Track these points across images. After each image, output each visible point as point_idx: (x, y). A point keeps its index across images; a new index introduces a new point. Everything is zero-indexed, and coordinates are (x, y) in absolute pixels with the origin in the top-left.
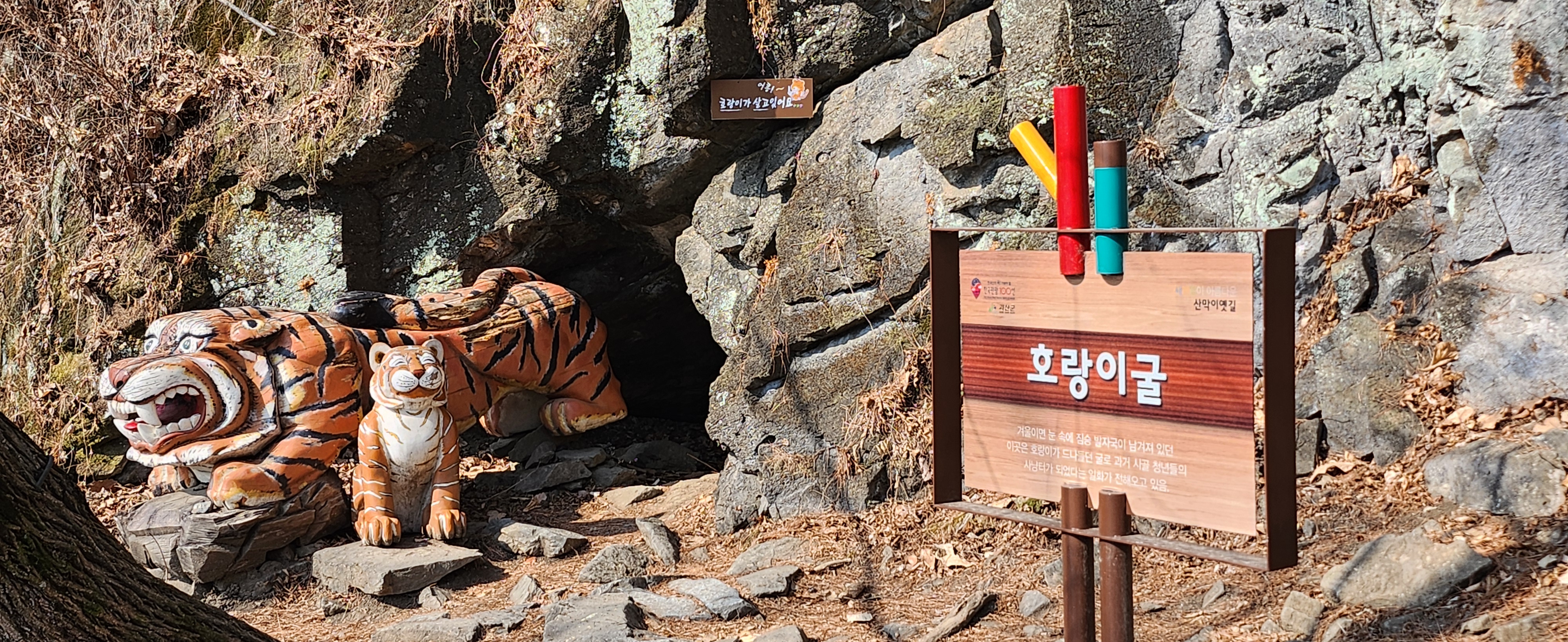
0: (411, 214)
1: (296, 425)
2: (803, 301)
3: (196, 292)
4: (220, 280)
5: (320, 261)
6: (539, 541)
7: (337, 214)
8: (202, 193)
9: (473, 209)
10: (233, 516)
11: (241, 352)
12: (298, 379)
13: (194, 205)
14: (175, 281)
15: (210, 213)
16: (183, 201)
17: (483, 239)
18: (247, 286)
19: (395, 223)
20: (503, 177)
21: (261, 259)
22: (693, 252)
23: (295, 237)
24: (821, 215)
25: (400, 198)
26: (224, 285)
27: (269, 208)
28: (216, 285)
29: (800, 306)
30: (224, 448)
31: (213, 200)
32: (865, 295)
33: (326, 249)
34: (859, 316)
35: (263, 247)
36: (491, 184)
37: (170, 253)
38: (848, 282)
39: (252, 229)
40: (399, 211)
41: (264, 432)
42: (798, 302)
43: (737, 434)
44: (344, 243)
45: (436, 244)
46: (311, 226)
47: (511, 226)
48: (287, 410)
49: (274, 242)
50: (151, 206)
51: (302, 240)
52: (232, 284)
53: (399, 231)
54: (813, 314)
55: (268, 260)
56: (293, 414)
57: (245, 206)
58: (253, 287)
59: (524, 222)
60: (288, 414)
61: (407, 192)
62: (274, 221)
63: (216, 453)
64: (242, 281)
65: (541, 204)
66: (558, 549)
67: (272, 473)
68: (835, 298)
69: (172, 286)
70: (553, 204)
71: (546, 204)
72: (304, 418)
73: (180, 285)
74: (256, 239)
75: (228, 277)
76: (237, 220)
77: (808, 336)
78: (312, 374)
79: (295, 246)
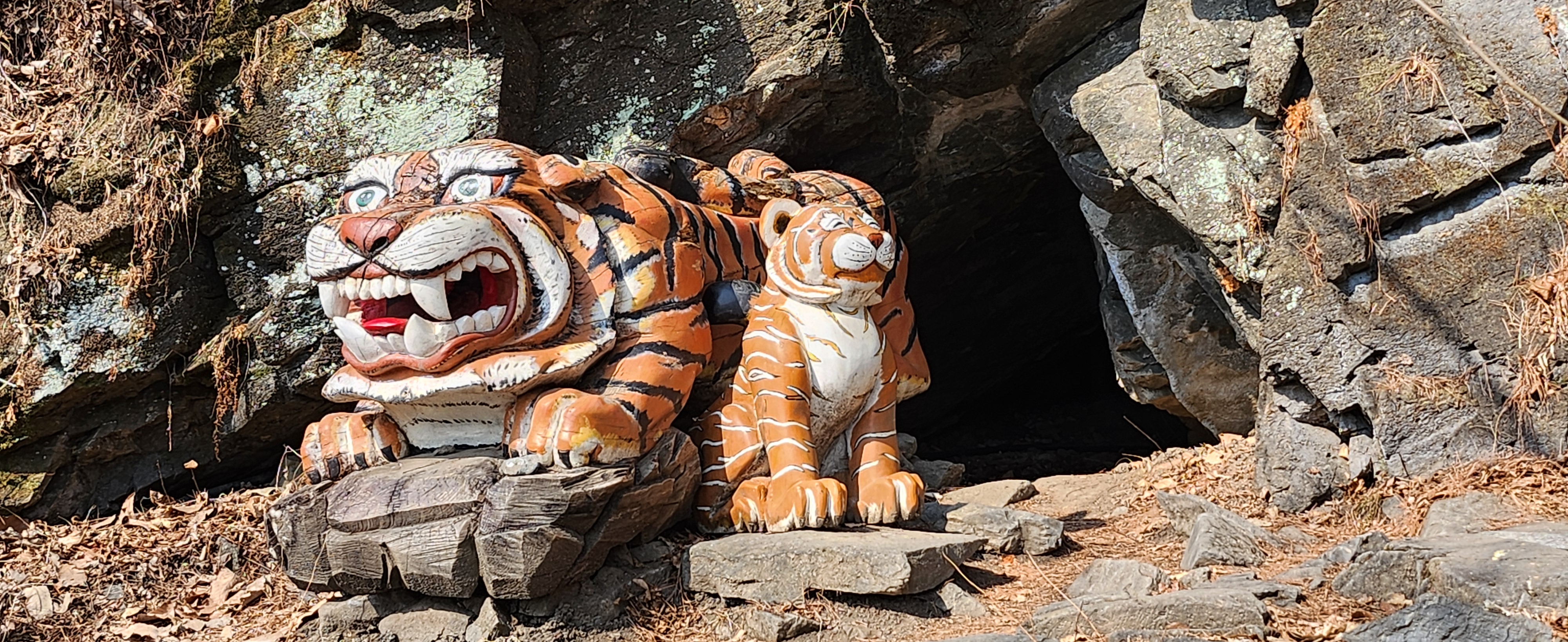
0: (596, 68)
1: (638, 334)
2: (1384, 155)
3: (222, 183)
4: (262, 166)
5: (451, 135)
6: (1018, 529)
7: (493, 56)
8: (235, 21)
9: (701, 62)
10: (584, 477)
11: (559, 205)
12: (643, 257)
13: (220, 41)
14: (190, 164)
15: (247, 56)
16: (196, 34)
17: (711, 111)
18: (308, 178)
19: (564, 82)
20: (760, 9)
21: (341, 132)
22: (1112, 114)
23: (408, 95)
24: (1381, 37)
25: (577, 43)
26: (269, 175)
27: (365, 45)
28: (253, 175)
29: (1380, 163)
30: (551, 363)
31: (253, 34)
32: (1483, 145)
33: (467, 114)
34: (1480, 175)
35: (348, 112)
36: (738, 22)
37: (180, 117)
38: (1454, 127)
39: (329, 82)
40: (573, 63)
41: (600, 342)
42: (1375, 159)
43: (1315, 353)
44: (502, 104)
45: (632, 117)
46: (443, 75)
47: (771, 87)
48: (626, 307)
49: (369, 103)
50: (141, 39)
51: (421, 100)
52: (281, 174)
53: (570, 96)
54: (1405, 174)
55: (355, 133)
56: (637, 315)
57: (320, 43)
58: (319, 180)
59: (795, 79)
60: (627, 315)
61: (594, 31)
62: (372, 68)
63: (543, 371)
64: (301, 169)
65: (820, 54)
66: (1054, 538)
67: (631, 407)
68: (1430, 151)
69: (186, 171)
70: (836, 55)
71: (827, 54)
72: (655, 323)
73: (198, 171)
74: (335, 99)
75: (276, 163)
76: (301, 67)
77: (1406, 205)
78: (657, 252)
79: (409, 110)
